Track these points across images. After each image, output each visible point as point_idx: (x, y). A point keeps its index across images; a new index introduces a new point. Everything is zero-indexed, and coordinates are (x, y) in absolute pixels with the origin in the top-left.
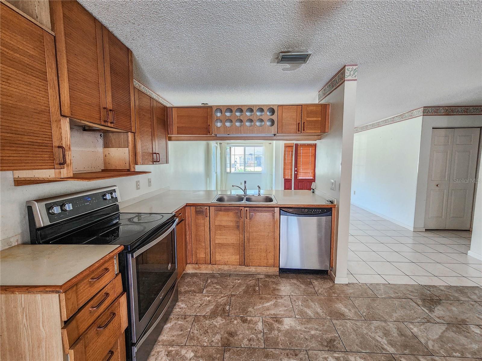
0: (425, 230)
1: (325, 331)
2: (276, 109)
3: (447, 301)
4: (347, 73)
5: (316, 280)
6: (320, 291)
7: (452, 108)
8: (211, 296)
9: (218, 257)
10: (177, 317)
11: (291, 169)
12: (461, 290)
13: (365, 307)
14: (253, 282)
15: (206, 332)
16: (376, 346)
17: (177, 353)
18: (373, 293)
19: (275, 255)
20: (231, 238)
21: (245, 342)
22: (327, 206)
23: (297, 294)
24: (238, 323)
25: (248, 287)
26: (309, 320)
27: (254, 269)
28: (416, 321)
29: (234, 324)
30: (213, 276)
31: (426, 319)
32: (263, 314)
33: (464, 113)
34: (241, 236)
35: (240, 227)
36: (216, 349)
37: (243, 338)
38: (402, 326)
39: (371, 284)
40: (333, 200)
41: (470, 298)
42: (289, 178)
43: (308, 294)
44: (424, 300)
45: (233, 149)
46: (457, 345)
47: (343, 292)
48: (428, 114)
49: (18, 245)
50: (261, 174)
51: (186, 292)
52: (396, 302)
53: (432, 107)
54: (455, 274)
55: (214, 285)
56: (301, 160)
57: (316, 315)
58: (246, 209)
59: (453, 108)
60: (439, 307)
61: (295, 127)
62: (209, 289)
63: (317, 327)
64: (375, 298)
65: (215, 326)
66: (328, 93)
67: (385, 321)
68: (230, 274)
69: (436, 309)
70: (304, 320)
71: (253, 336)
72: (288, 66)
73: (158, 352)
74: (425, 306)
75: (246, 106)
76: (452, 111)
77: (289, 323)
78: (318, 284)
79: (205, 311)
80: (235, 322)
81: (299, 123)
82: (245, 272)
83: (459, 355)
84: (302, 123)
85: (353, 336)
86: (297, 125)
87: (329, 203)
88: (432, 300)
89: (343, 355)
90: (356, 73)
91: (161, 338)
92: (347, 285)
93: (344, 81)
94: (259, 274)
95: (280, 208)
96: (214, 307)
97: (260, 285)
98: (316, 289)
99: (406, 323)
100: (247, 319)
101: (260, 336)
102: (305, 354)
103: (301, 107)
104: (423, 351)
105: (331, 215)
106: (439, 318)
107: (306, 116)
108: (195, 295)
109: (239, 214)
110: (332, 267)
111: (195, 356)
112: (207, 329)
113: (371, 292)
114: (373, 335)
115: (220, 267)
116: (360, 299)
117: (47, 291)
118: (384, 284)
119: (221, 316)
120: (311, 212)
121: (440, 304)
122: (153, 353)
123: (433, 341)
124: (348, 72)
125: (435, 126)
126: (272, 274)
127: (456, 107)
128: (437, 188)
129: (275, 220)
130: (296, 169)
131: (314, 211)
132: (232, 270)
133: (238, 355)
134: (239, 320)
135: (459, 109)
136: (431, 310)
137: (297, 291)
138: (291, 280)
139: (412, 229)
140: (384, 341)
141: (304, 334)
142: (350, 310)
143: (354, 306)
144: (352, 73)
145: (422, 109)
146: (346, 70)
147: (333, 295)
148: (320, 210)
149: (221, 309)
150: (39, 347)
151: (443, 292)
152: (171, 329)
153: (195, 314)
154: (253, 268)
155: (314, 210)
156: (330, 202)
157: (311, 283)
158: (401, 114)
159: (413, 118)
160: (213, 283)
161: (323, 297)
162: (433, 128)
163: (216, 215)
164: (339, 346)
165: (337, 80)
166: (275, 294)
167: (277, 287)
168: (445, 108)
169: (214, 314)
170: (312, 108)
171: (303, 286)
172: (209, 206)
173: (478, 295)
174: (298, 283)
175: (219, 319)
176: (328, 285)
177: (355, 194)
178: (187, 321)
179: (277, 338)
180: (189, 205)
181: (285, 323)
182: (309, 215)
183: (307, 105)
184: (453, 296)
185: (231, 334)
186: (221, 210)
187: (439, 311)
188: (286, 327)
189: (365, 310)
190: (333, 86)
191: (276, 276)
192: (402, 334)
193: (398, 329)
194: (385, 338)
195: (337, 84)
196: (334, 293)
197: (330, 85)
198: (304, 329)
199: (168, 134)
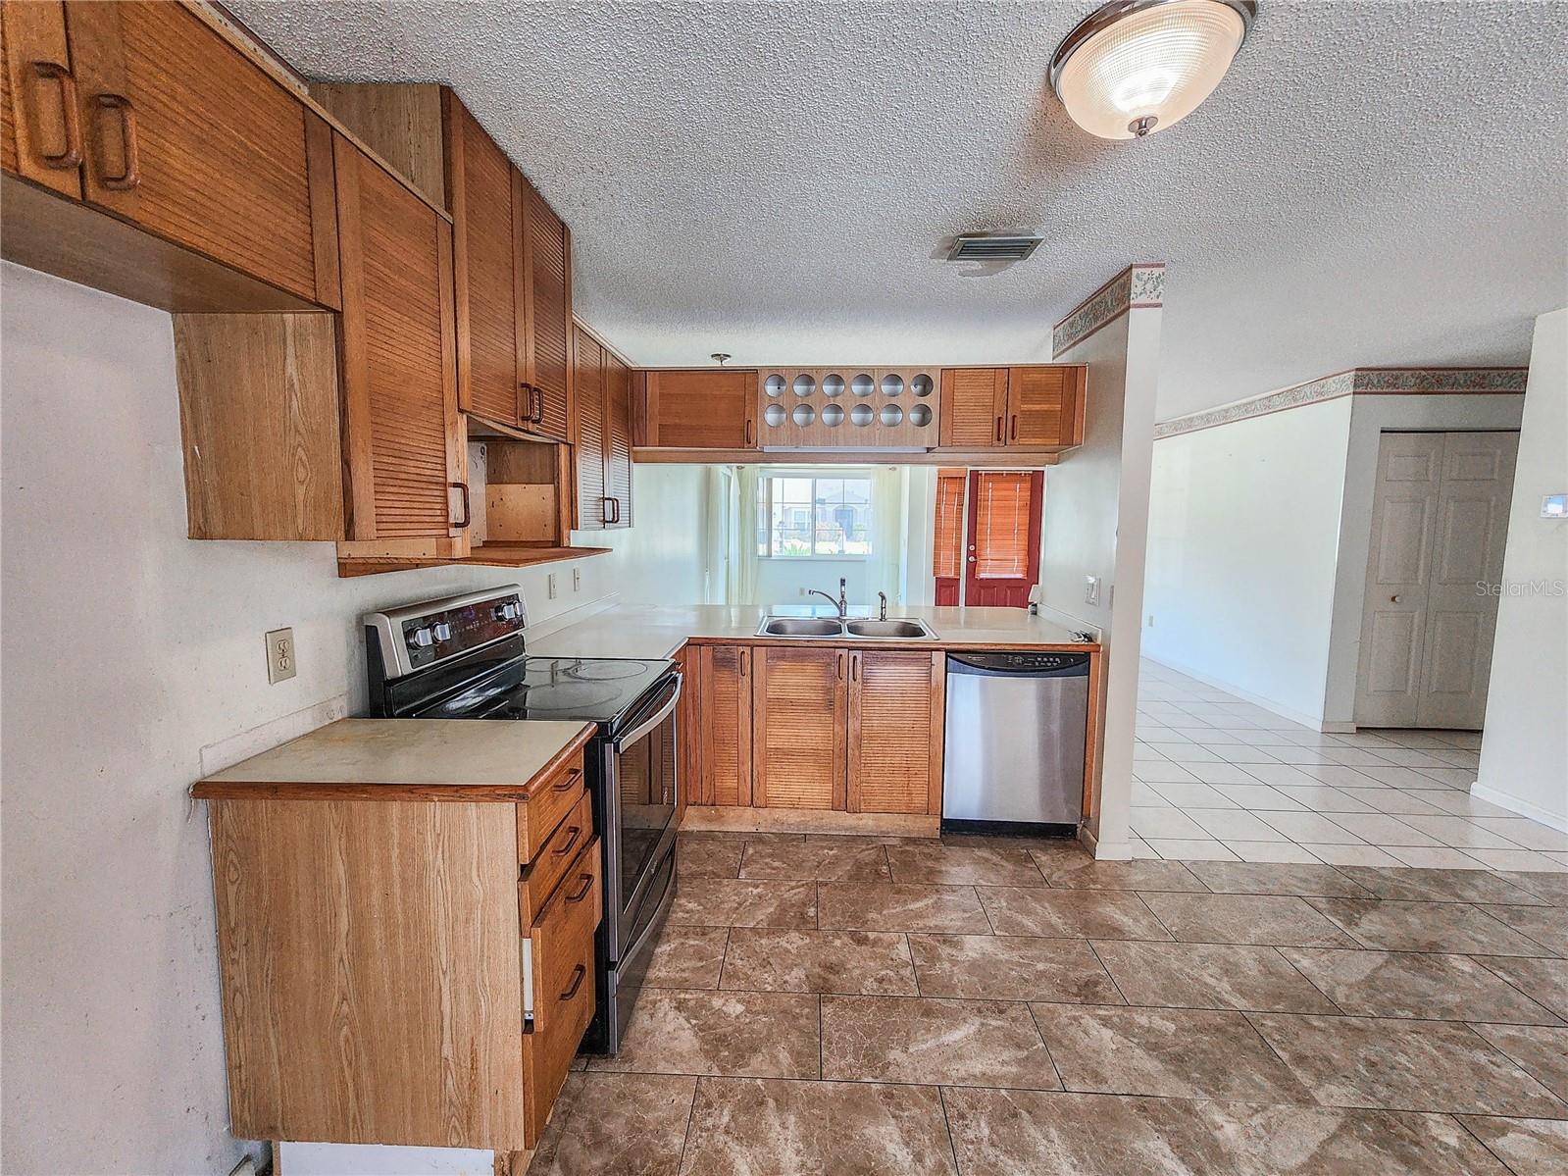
0: (1357, 728)
1: (1072, 963)
2: (935, 378)
3: (1398, 903)
4: (1136, 286)
5: (1044, 850)
6: (1055, 877)
7: (1437, 372)
8: (761, 886)
9: (775, 788)
10: (683, 931)
11: (958, 549)
12: (1440, 879)
13: (1178, 912)
14: (870, 854)
15: (765, 964)
16: (1203, 996)
17: (702, 1005)
18: (1199, 883)
19: (931, 784)
20: (811, 733)
21: (870, 983)
22: (1075, 648)
23: (992, 882)
24: (845, 945)
25: (859, 866)
26: (1031, 940)
27: (871, 822)
28: (1309, 945)
29: (835, 947)
30: (758, 838)
31: (1336, 940)
32: (908, 928)
33: (1474, 386)
34: (837, 728)
35: (835, 704)
36: (798, 996)
37: (864, 977)
38: (1272, 954)
39: (1195, 863)
40: (1094, 632)
41: (1459, 896)
42: (952, 575)
43: (1023, 885)
44: (1334, 900)
45: (777, 482)
46: (1406, 994)
47: (1117, 878)
48: (1369, 390)
49: (343, 719)
50: (864, 561)
51: (693, 876)
52: (1260, 903)
53: (1379, 369)
54: (1426, 841)
55: (767, 860)
56: (988, 519)
57: (1048, 931)
58: (853, 653)
59: (1441, 372)
60: (1374, 916)
61: (987, 428)
62: (755, 868)
63: (1052, 955)
64: (1204, 894)
65: (788, 951)
66: (1081, 335)
67: (1229, 945)
68: (805, 835)
69: (1364, 920)
70: (1016, 940)
71: (888, 971)
72: (976, 265)
73: (654, 1003)
74: (1335, 913)
75: (853, 368)
76: (1439, 382)
77: (978, 947)
78: (1047, 859)
79: (754, 918)
80: (838, 943)
81: (1000, 418)
82: (846, 830)
83: (1411, 1015)
84: (1009, 417)
85: (1145, 974)
86: (996, 422)
87: (1081, 641)
88: (1355, 899)
89: (1120, 1012)
90: (1161, 286)
91: (652, 974)
92: (1129, 863)
93: (1129, 307)
94: (885, 834)
95: (947, 651)
96: (776, 909)
97: (892, 860)
98: (1046, 872)
99: (1280, 949)
100: (867, 936)
101: (907, 972)
102: (1025, 1009)
103: (1007, 373)
104: (1321, 1007)
105: (1086, 672)
106: (1369, 939)
107: (1019, 397)
108: (720, 883)
109: (834, 669)
110: (1088, 818)
111: (748, 1010)
112: (766, 956)
113: (1193, 881)
114: (1195, 973)
115: (778, 814)
116: (1164, 895)
117: (498, 795)
118: (1229, 863)
119: (797, 929)
120: (1033, 663)
121: (1376, 908)
122: (640, 1004)
123: (1350, 986)
124: (1140, 284)
125: (1388, 426)
126: (922, 836)
127: (1450, 369)
128: (1392, 605)
129: (933, 684)
130: (972, 548)
131: (1039, 662)
132: (810, 823)
133: (855, 1010)
134: (846, 939)
135: (1460, 375)
136: (1351, 922)
137: (993, 877)
138: (976, 850)
139: (1318, 728)
140: (1224, 986)
141: (1018, 969)
142: (1136, 920)
143: (1148, 912)
144: (1149, 286)
145: (1353, 373)
146: (1134, 278)
147: (1091, 886)
148: (1057, 660)
149: (795, 915)
150: (467, 921)
151: (1389, 883)
152: (673, 956)
153: (728, 924)
154: (869, 818)
155: (1039, 659)
156: (1085, 636)
157: (1029, 858)
158: (1290, 387)
159: (1324, 400)
160: (762, 857)
161: (1063, 891)
162: (1382, 432)
163: (770, 670)
164: (1108, 994)
165: (1109, 303)
166: (931, 881)
167: (937, 866)
168: (1417, 372)
169: (778, 925)
170: (1036, 376)
171: (1010, 867)
172: (752, 645)
173: (1482, 889)
174: (996, 859)
175: (794, 936)
176: (1078, 862)
177: (1151, 625)
178: (710, 940)
179: (951, 978)
180: (696, 642)
181: (967, 946)
182: (1026, 671)
183: (1025, 369)
184: (1413, 891)
185: (830, 968)
186: (783, 658)
187: (1371, 923)
188: (970, 954)
189: (1177, 921)
190: (1096, 318)
191: (932, 840)
192: (1269, 971)
193: (1261, 961)
194: (1226, 979)
195: (1109, 311)
196: (1095, 882)
197: (1087, 314)
198: (1017, 959)
199: (634, 446)
